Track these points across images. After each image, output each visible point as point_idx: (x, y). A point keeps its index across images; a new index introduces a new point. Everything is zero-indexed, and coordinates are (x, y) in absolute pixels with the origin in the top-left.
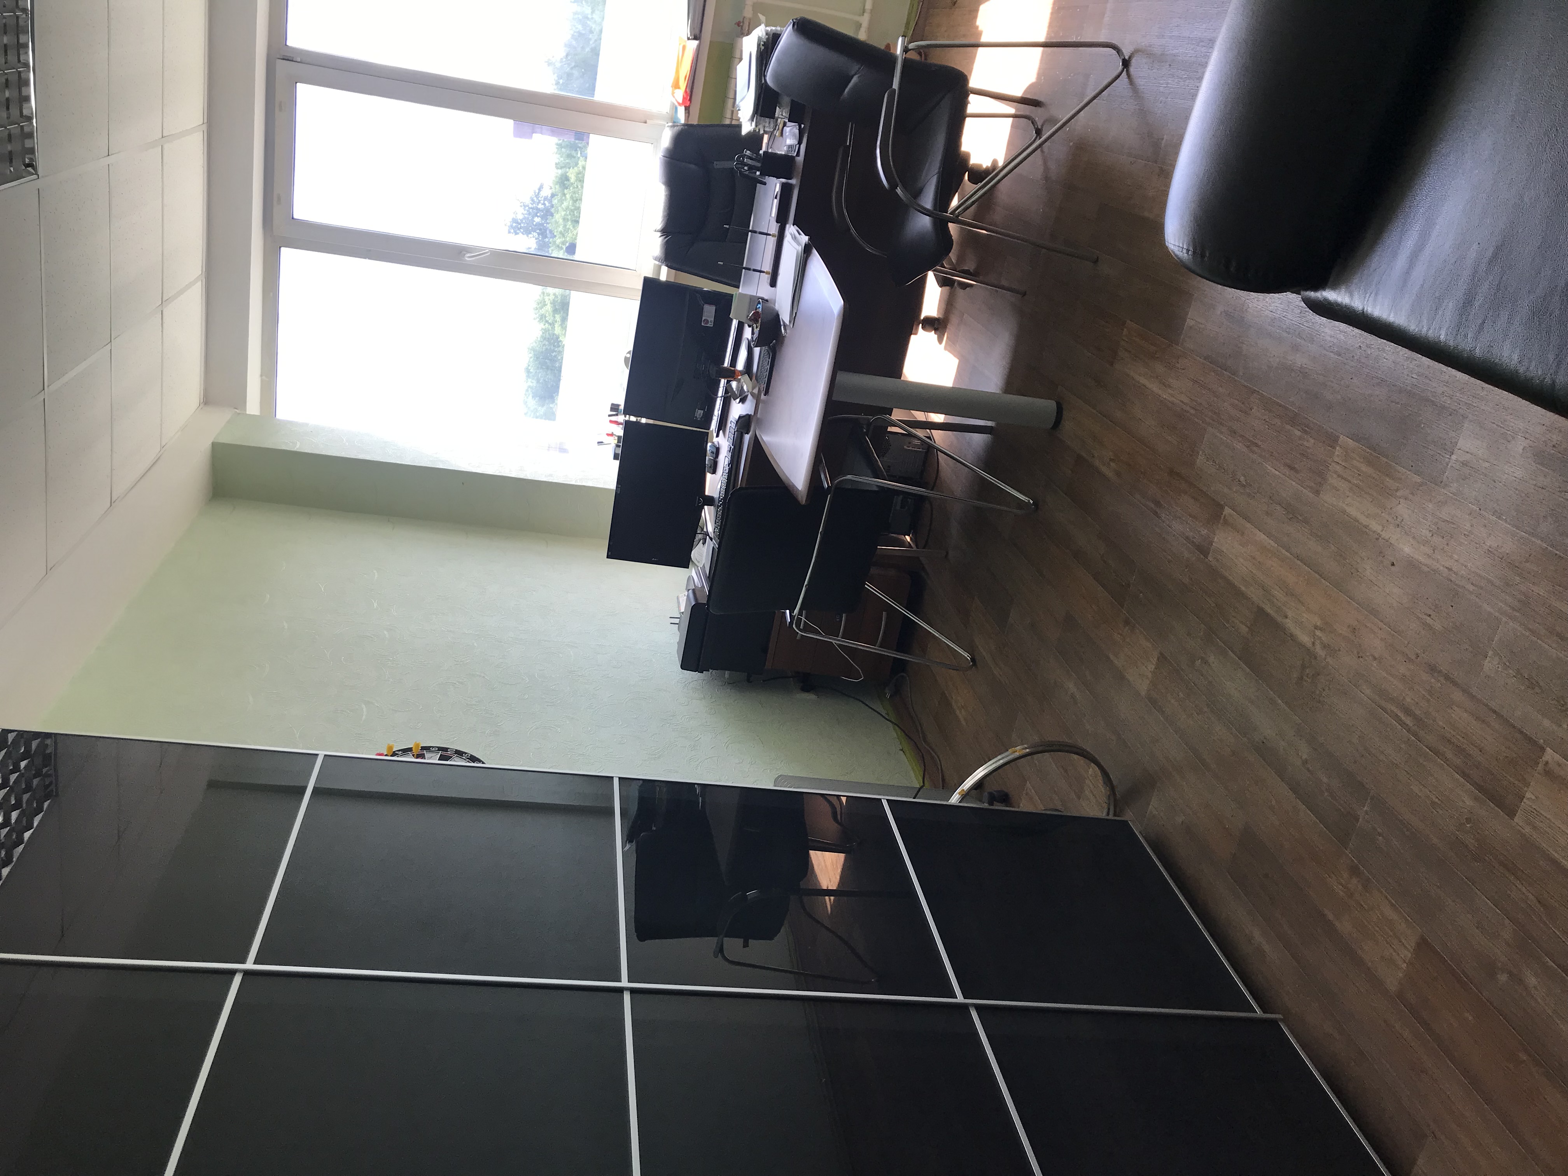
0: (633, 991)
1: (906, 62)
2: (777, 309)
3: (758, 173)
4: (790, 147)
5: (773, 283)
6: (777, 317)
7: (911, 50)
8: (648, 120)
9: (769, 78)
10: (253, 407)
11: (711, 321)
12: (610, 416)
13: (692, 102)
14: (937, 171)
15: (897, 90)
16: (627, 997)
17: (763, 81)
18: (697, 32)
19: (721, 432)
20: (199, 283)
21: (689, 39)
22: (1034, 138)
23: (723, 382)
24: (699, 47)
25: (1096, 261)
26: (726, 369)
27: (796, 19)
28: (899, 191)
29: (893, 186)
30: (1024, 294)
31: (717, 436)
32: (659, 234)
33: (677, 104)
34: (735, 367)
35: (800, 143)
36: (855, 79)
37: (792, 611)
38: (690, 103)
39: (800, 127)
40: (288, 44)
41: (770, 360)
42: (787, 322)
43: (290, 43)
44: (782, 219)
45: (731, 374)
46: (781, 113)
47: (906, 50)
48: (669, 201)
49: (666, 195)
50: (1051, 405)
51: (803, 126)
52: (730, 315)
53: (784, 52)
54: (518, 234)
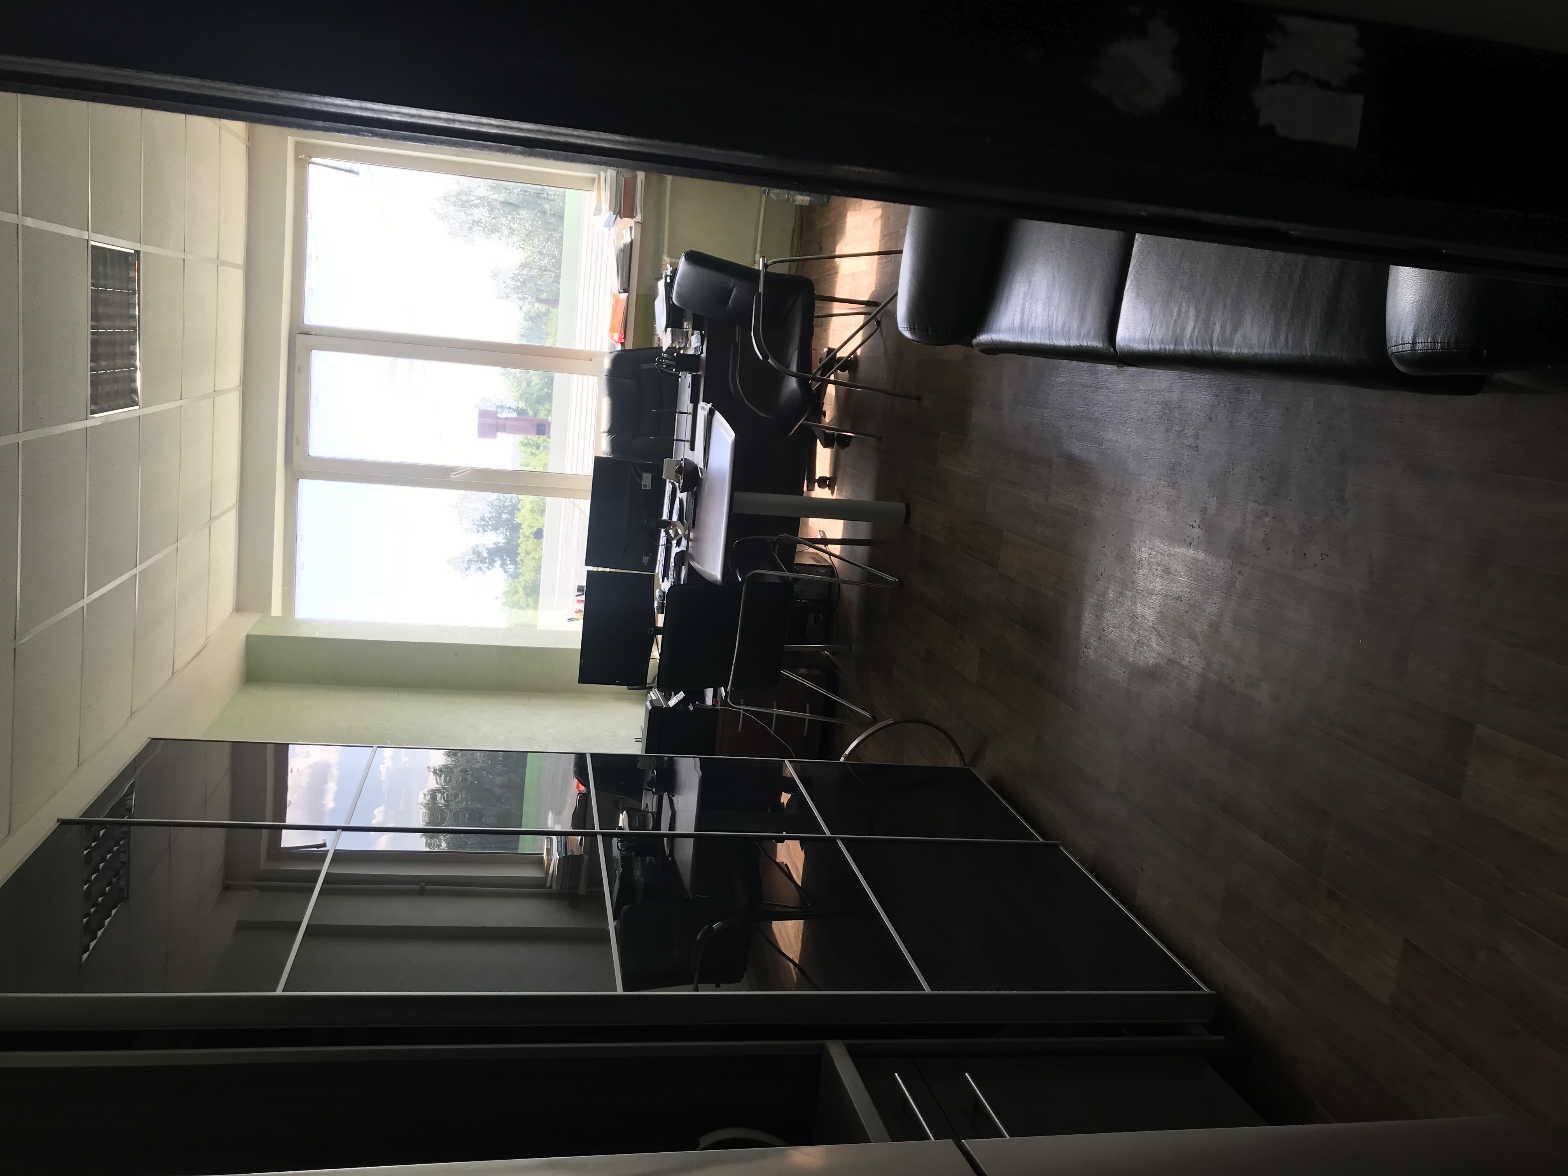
0: (603, 835)
1: (767, 275)
2: (696, 463)
3: (674, 370)
4: (696, 348)
5: (692, 448)
6: (696, 467)
7: (769, 265)
8: (593, 359)
9: (675, 299)
10: (276, 610)
11: (649, 485)
12: (577, 596)
13: (626, 339)
14: (797, 347)
15: (762, 294)
16: (600, 838)
17: (671, 303)
18: (626, 286)
19: (665, 578)
20: (235, 510)
21: (620, 292)
22: (876, 328)
23: (663, 533)
24: (628, 297)
25: (919, 399)
26: (665, 521)
27: (687, 252)
28: (770, 361)
29: (766, 358)
30: (880, 438)
31: (663, 581)
32: (607, 434)
33: (614, 343)
34: (671, 519)
35: (702, 344)
36: (735, 291)
37: (726, 688)
38: (625, 340)
39: (701, 333)
40: (305, 323)
41: (693, 501)
42: (702, 467)
43: (306, 322)
44: (694, 400)
45: (667, 524)
46: (687, 325)
47: (766, 266)
48: (612, 408)
49: (610, 404)
50: (903, 505)
51: (703, 332)
52: (662, 476)
53: (682, 278)
54: (487, 531)
